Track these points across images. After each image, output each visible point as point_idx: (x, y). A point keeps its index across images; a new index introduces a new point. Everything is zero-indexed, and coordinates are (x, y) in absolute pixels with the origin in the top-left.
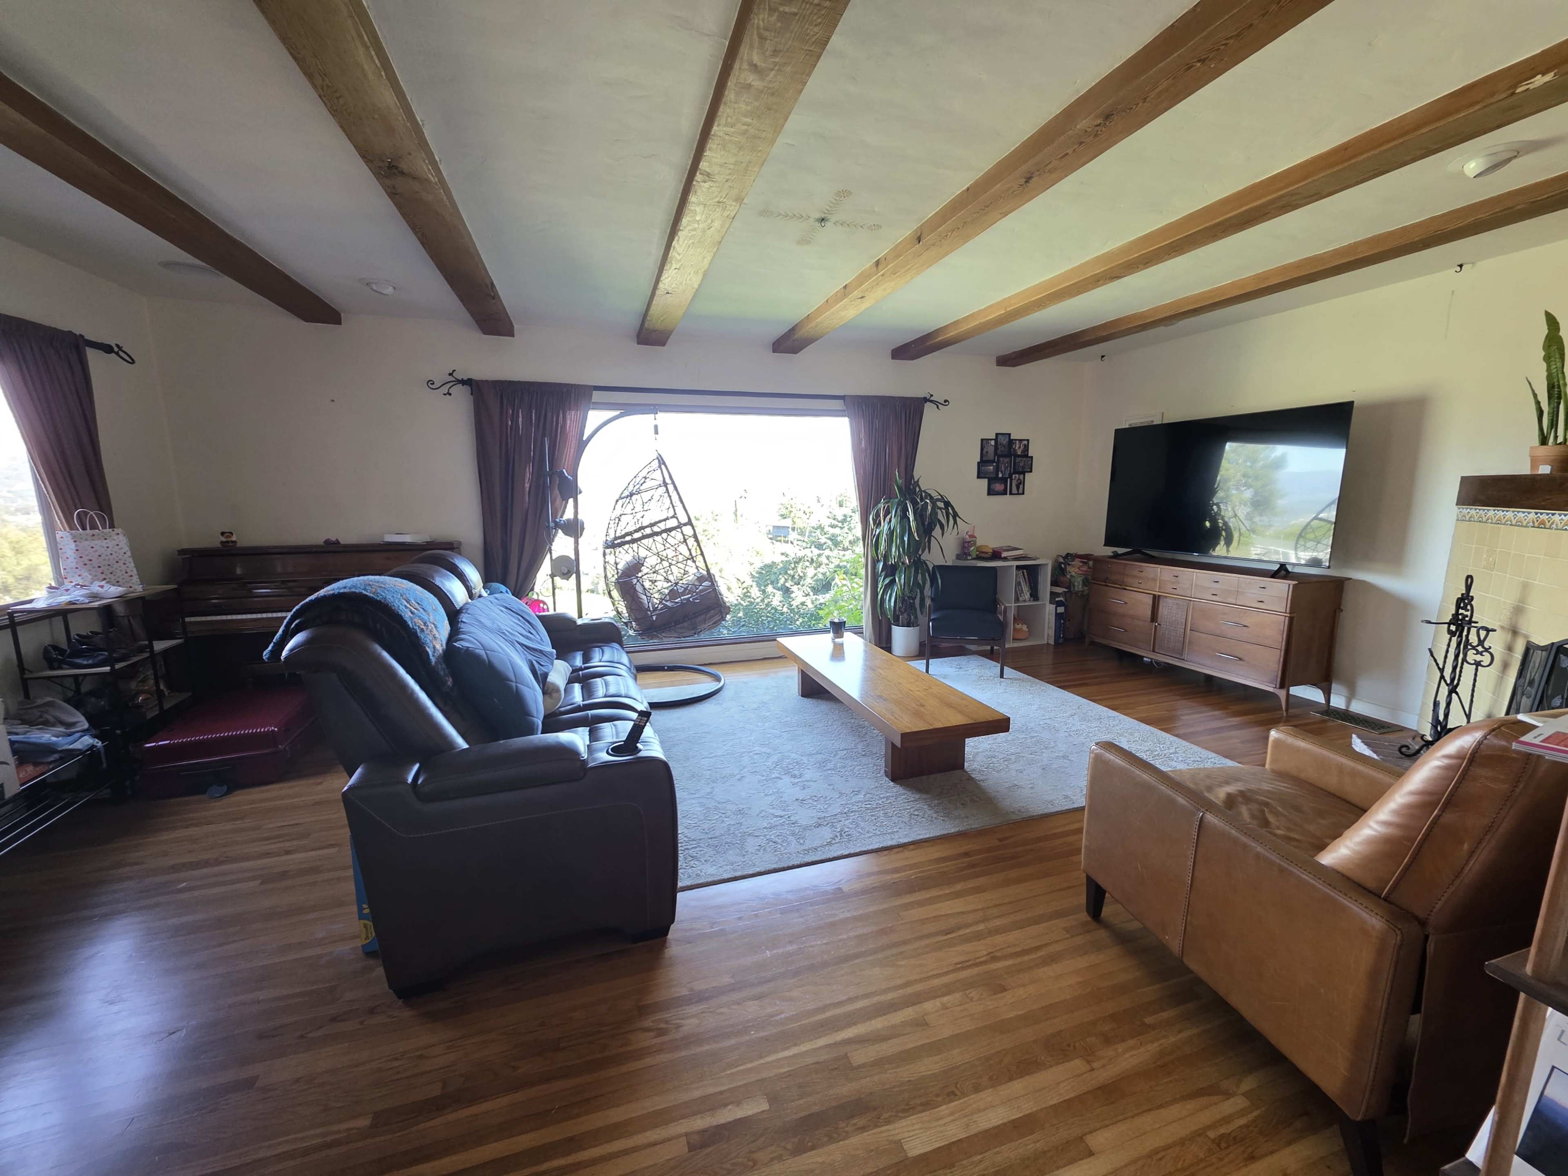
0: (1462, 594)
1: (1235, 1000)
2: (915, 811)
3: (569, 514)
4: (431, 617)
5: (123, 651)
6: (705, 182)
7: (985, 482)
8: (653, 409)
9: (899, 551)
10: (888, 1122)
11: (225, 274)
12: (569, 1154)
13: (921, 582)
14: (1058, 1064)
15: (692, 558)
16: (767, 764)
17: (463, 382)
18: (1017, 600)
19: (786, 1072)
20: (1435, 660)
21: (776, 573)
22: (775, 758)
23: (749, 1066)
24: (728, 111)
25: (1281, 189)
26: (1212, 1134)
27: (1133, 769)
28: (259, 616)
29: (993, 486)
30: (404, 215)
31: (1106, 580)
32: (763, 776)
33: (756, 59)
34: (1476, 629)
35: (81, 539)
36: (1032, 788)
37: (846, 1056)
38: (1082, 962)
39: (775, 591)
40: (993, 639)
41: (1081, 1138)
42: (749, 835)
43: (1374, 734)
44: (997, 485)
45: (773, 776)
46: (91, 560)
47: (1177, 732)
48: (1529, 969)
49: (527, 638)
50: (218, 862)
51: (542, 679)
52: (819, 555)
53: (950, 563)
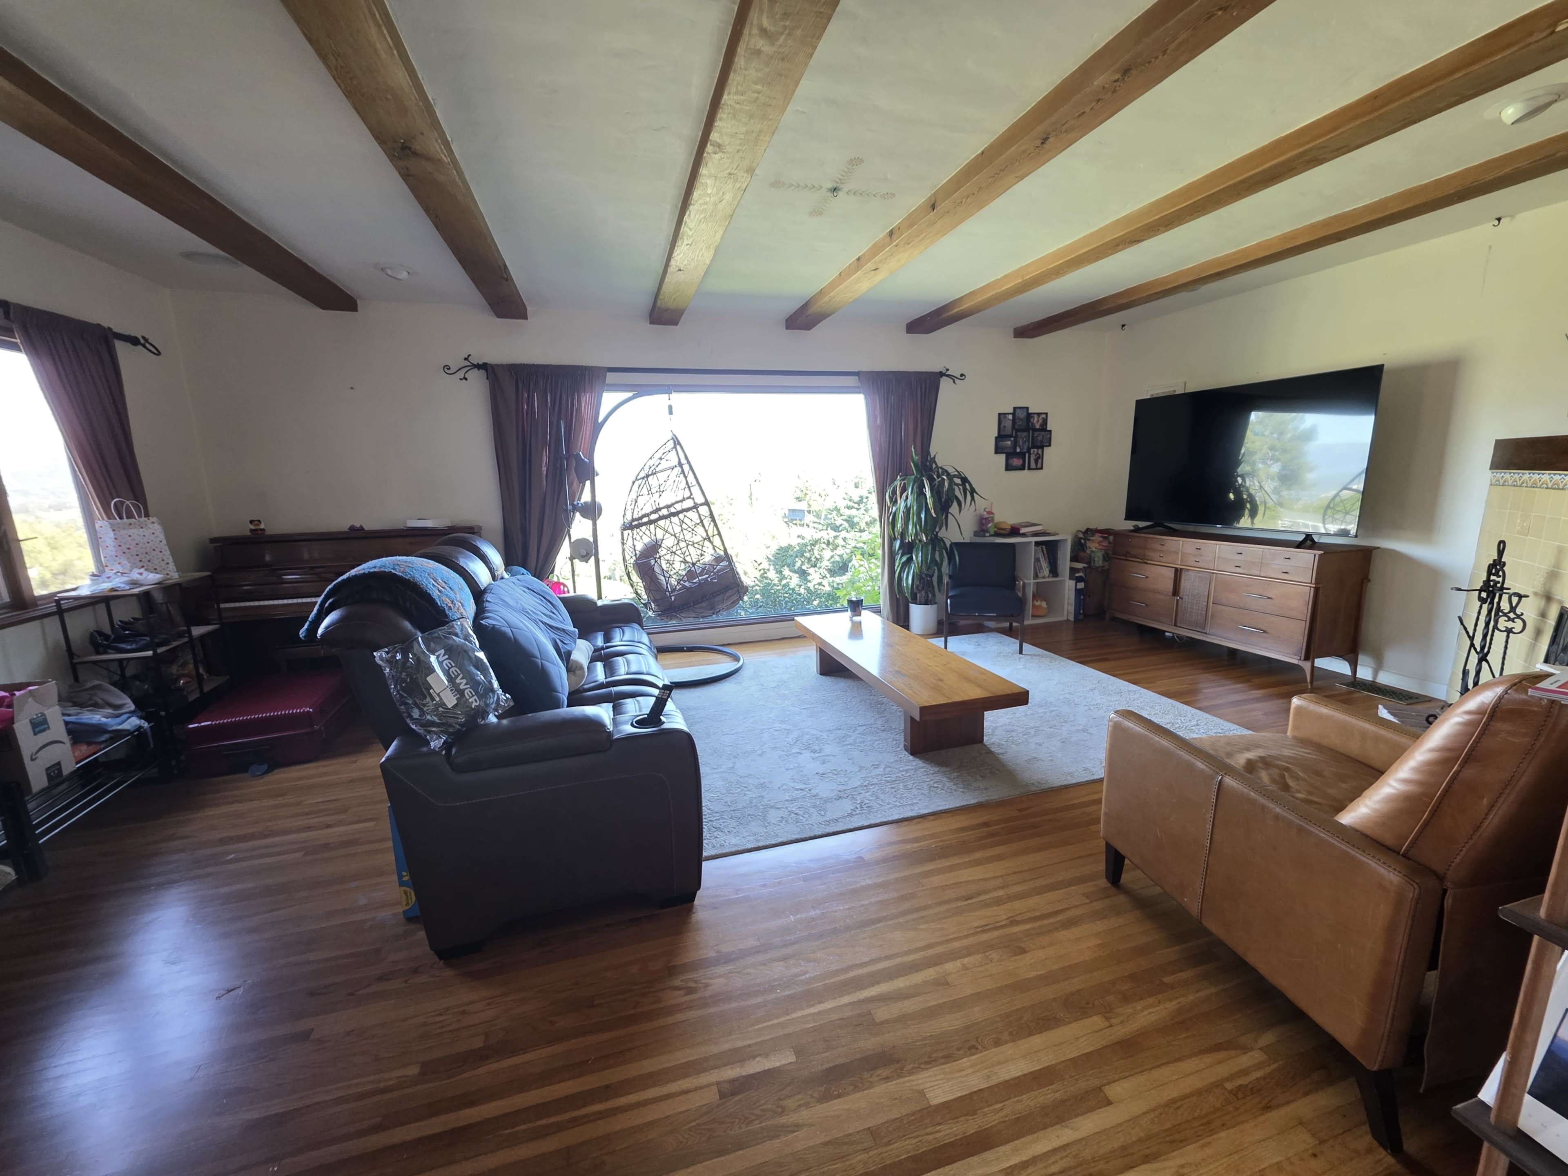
0: (1494, 561)
1: (1253, 958)
2: (934, 783)
3: (586, 497)
4: (458, 596)
5: (163, 636)
6: (715, 153)
7: (1003, 457)
8: (667, 389)
9: (916, 529)
10: (911, 1073)
11: (244, 262)
12: (607, 1100)
13: (938, 559)
14: (1077, 1020)
15: (709, 538)
16: (787, 740)
17: (478, 367)
18: (1036, 576)
19: (811, 1027)
20: (1465, 628)
21: (792, 556)
22: (796, 734)
23: (775, 1021)
24: (738, 78)
25: (1308, 143)
26: (1229, 1086)
27: (1151, 735)
28: (290, 601)
29: (1010, 461)
30: (418, 197)
31: (1127, 554)
32: (783, 751)
33: (765, 23)
34: (1507, 595)
35: (119, 527)
36: (1051, 760)
37: (869, 1013)
38: (1100, 926)
39: (791, 574)
40: (1012, 616)
41: (1100, 1089)
42: (771, 807)
43: (1401, 705)
44: (1015, 459)
45: (794, 751)
46: (129, 549)
47: (1198, 706)
48: (1542, 913)
49: (550, 617)
50: (263, 835)
51: (566, 657)
52: (836, 537)
53: (967, 541)
